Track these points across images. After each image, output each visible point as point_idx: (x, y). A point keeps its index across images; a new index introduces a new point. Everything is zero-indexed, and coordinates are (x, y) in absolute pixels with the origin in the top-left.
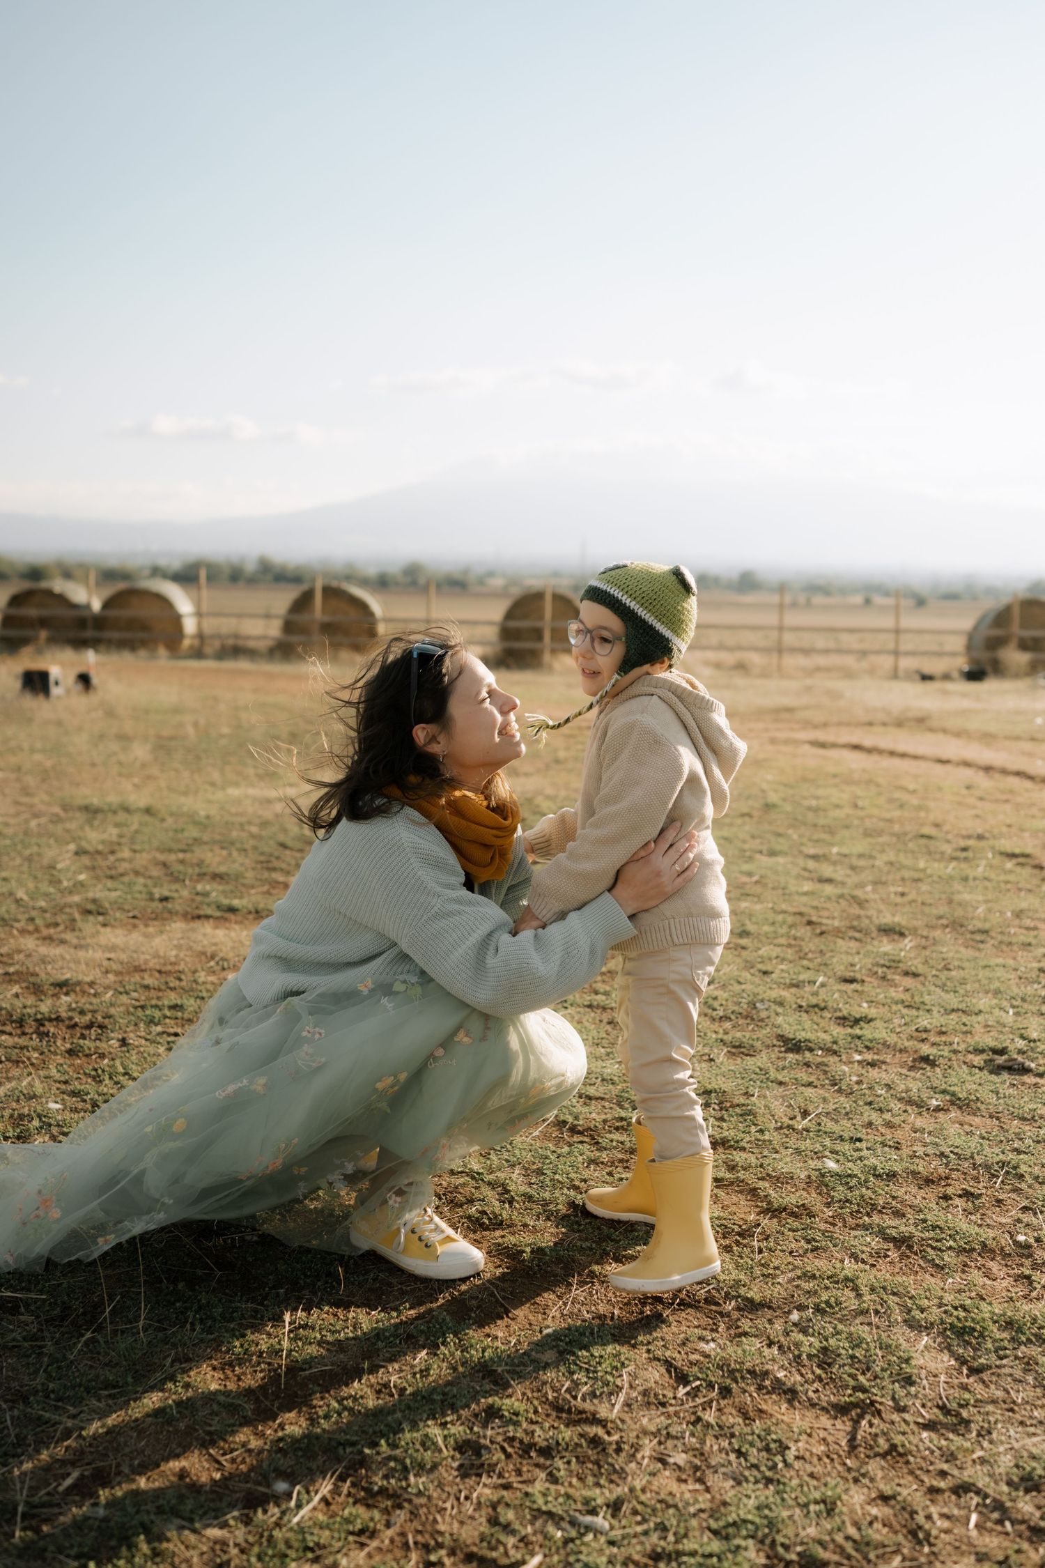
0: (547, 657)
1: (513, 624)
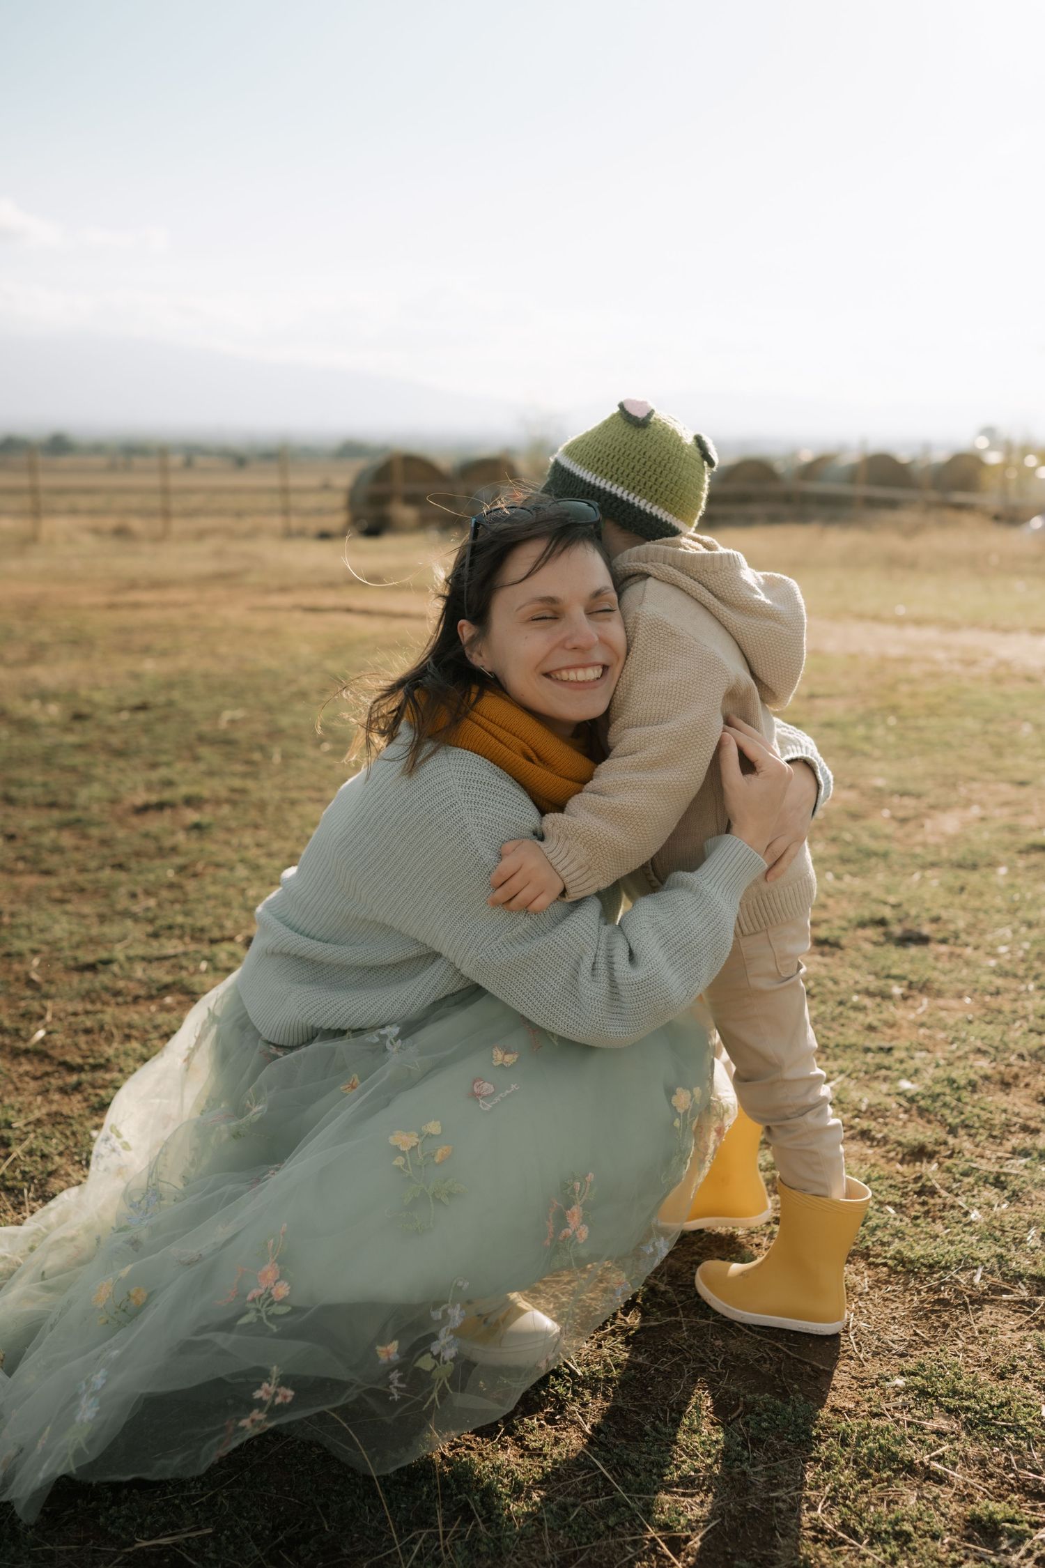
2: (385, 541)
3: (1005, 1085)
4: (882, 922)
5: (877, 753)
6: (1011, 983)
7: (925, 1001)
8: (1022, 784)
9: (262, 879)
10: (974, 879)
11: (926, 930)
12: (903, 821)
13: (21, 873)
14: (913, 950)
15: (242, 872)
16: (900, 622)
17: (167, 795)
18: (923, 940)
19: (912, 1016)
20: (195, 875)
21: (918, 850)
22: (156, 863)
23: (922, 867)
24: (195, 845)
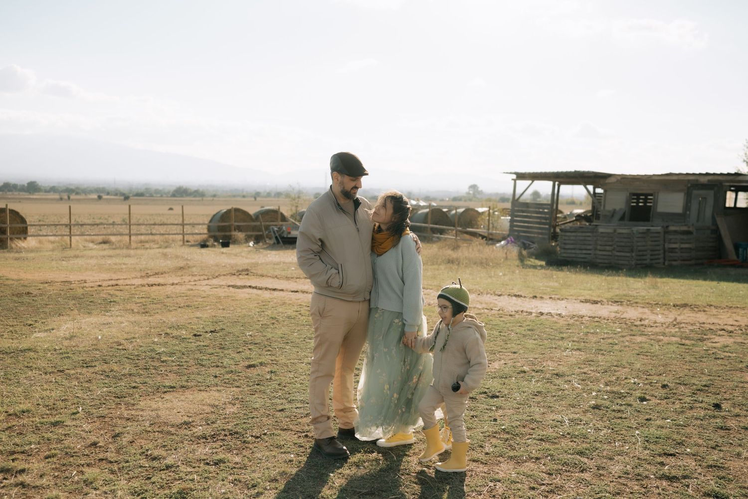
2: (232, 249)
3: (524, 427)
4: (485, 393)
6: (522, 406)
7: (501, 411)
8: (515, 353)
10: (506, 381)
11: (497, 394)
14: (495, 399)
17: (252, 362)
18: (497, 397)
19: (499, 414)
20: (285, 387)
21: (489, 373)
22: (270, 383)
23: (492, 378)
24: (277, 378)
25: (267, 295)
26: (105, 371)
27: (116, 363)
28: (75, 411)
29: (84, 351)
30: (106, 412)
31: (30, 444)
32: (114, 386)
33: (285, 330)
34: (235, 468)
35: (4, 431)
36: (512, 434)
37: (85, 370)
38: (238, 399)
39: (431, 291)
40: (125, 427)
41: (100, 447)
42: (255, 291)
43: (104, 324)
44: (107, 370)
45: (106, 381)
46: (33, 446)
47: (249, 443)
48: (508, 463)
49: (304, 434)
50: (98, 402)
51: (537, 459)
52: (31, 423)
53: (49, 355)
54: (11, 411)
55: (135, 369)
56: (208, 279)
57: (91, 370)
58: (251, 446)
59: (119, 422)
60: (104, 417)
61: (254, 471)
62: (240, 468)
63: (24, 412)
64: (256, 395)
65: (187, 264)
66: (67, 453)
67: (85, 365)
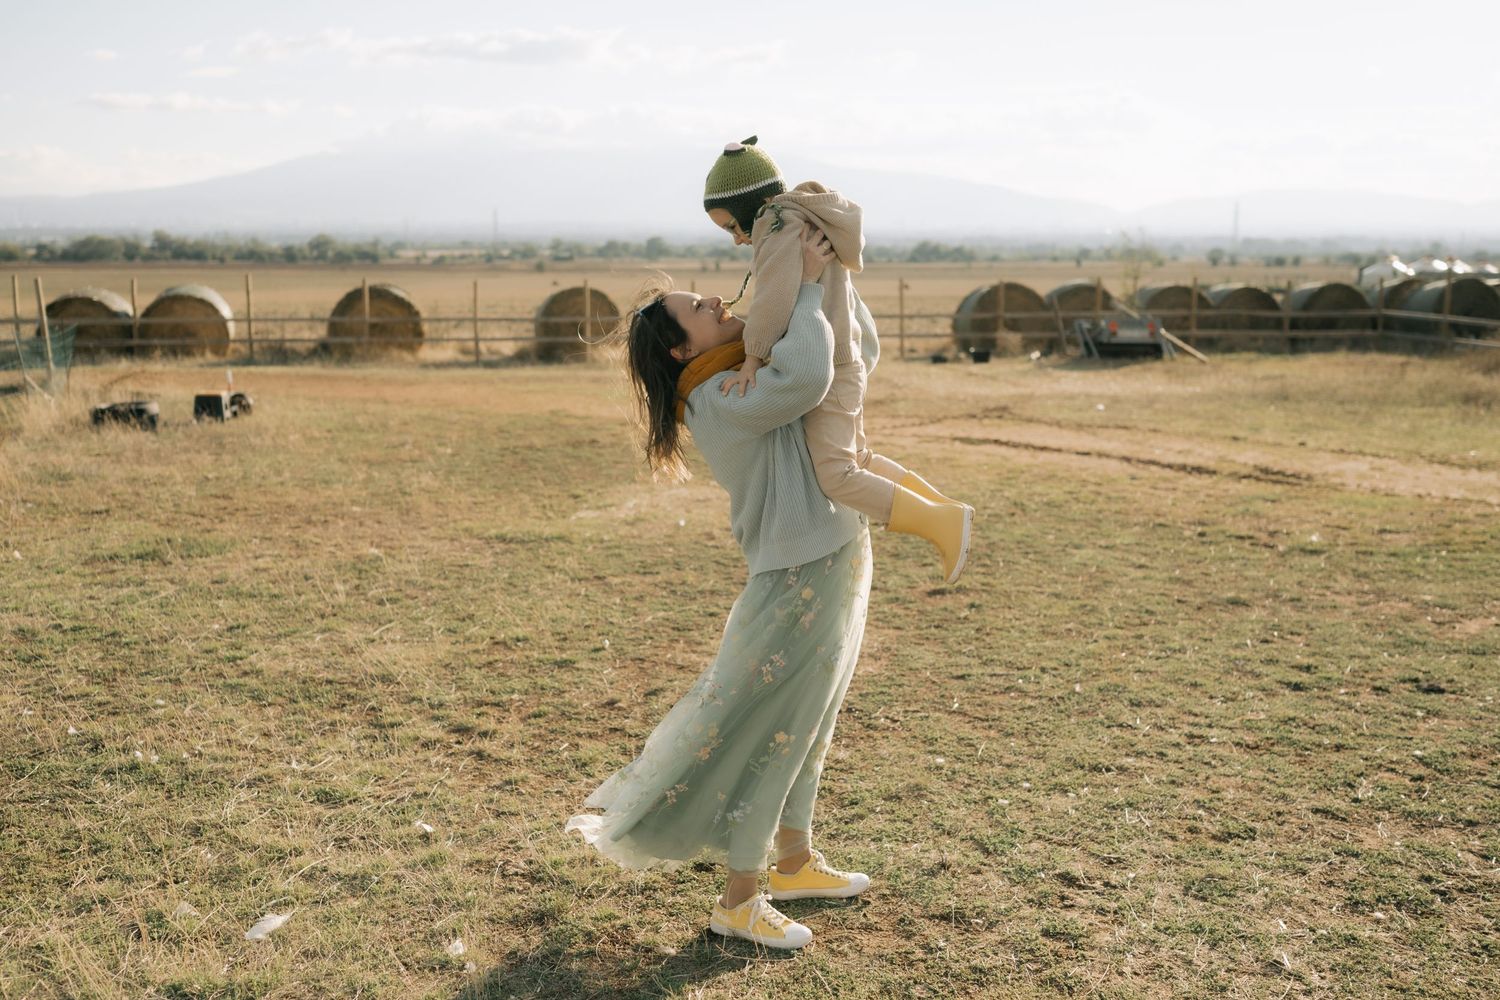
0: (589, 351)
1: (554, 320)
2: (995, 366)
3: (1473, 757)
4: (1416, 680)
5: (1428, 577)
6: (1491, 715)
7: (1436, 720)
9: (1031, 638)
10: (1481, 661)
11: (1443, 685)
12: (1440, 624)
13: (883, 628)
14: (1433, 696)
15: (1015, 634)
16: (1464, 466)
17: (943, 586)
18: (1441, 691)
20: (988, 634)
21: (1447, 642)
22: (960, 626)
23: (1448, 652)
24: (978, 617)
25: (1024, 458)
26: (672, 584)
27: (695, 570)
28: (598, 645)
29: (649, 546)
30: (648, 653)
31: (513, 692)
32: (677, 609)
33: (1032, 528)
34: (831, 768)
35: (480, 668)
36: (1435, 769)
37: (637, 579)
38: (889, 649)
39: (1391, 462)
40: (671, 681)
41: (620, 709)
42: (1003, 450)
43: (698, 501)
44: (676, 581)
45: (668, 601)
46: (515, 696)
47: (875, 728)
48: (1397, 823)
49: (986, 724)
50: (641, 635)
51: (1470, 823)
52: (525, 660)
53: (590, 548)
54: (501, 636)
55: (724, 582)
56: (921, 424)
57: (648, 579)
58: (876, 735)
59: (664, 671)
60: (642, 660)
61: (862, 779)
62: (842, 770)
63: (518, 640)
64: (926, 647)
65: (893, 394)
66: (563, 714)
67: (642, 570)
